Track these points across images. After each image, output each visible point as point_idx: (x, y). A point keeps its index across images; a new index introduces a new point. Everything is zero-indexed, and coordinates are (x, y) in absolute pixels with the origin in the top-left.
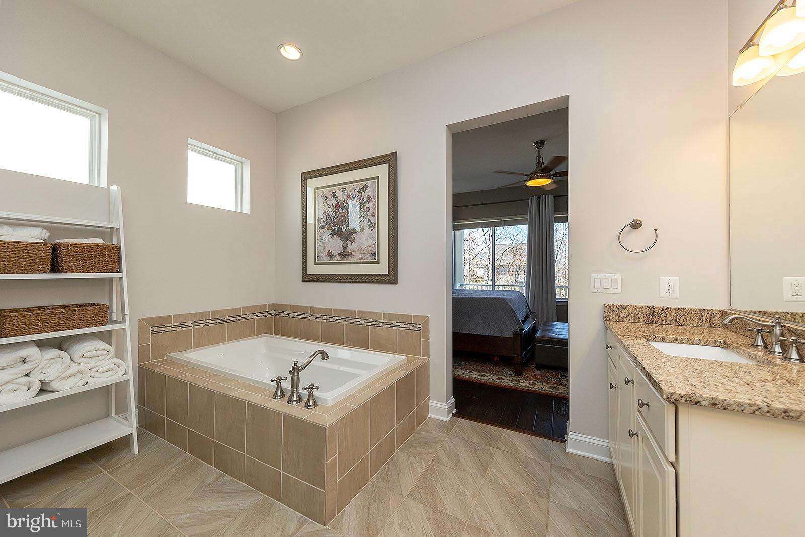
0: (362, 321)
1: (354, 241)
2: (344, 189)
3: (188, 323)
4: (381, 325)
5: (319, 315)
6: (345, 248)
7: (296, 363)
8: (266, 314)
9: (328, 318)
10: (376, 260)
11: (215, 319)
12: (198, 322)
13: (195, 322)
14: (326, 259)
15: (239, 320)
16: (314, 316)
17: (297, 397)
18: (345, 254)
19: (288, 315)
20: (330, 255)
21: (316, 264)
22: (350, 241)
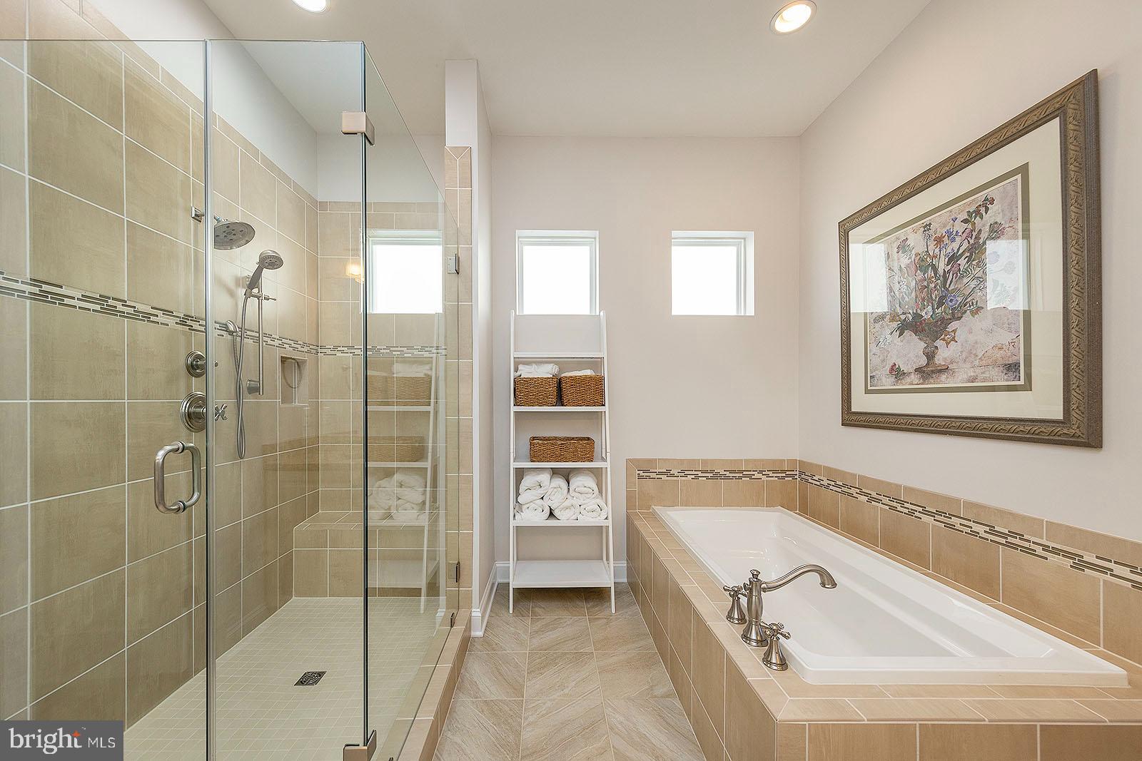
0: (981, 529)
1: (953, 339)
2: (927, 227)
3: (674, 472)
4: (1039, 550)
5: (874, 494)
6: (930, 356)
7: (755, 573)
8: (784, 475)
9: (895, 504)
10: (1022, 382)
11: (706, 472)
12: (686, 472)
13: (683, 471)
14: (888, 383)
15: (740, 478)
16: (866, 494)
17: (757, 634)
18: (930, 370)
19: (818, 483)
20: (897, 373)
21: (867, 391)
22: (944, 340)
